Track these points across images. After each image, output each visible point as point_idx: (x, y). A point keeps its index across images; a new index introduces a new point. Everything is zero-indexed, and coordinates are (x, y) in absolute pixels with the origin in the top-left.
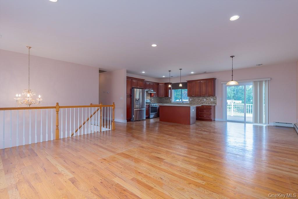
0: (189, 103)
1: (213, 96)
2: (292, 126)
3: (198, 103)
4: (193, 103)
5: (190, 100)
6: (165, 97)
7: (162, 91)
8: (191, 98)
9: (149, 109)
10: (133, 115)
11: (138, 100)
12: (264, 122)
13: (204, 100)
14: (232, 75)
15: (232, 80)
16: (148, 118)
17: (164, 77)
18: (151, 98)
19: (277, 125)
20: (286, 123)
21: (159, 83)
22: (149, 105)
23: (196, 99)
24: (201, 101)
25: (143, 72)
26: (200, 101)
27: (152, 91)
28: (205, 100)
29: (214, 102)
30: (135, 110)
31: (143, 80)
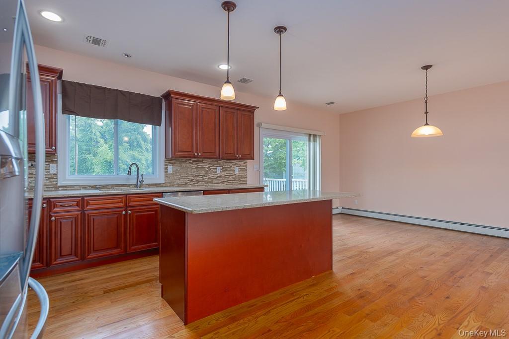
0: (162, 181)
3: (198, 182)
4: (179, 182)
5: (166, 169)
8: (173, 164)
13: (215, 172)
14: (426, 113)
23: (192, 168)
24: (207, 173)
26: (203, 173)
28: (219, 169)
29: (242, 177)
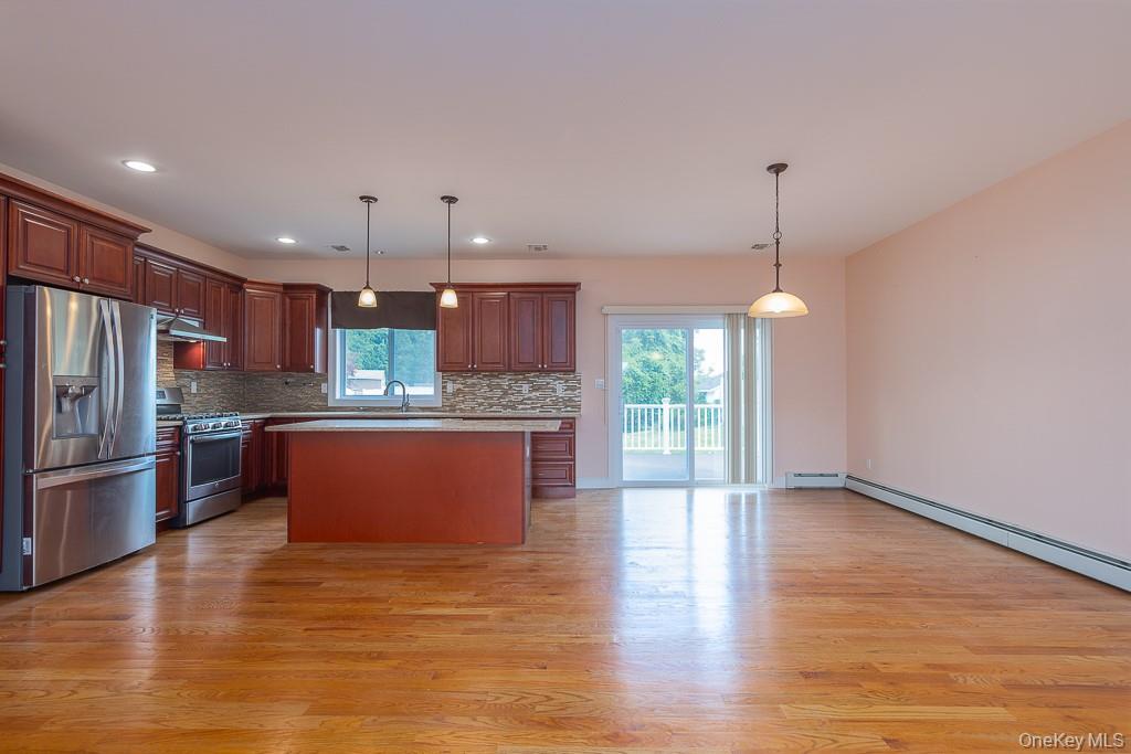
0: (440, 404)
1: (566, 372)
2: (839, 483)
4: (462, 406)
5: (444, 387)
6: (284, 369)
7: (264, 336)
8: (454, 382)
9: (183, 459)
10: (27, 532)
11: (81, 398)
12: (759, 477)
13: (519, 392)
15: (778, 290)
16: (171, 523)
17: (287, 240)
18: (177, 377)
19: (798, 485)
20: (821, 475)
21: (244, 281)
22: (180, 428)
23: (481, 386)
24: (505, 393)
25: (141, 166)
26: (499, 393)
27: (191, 330)
28: (526, 388)
29: (570, 399)
30: (40, 483)
31: (124, 233)
